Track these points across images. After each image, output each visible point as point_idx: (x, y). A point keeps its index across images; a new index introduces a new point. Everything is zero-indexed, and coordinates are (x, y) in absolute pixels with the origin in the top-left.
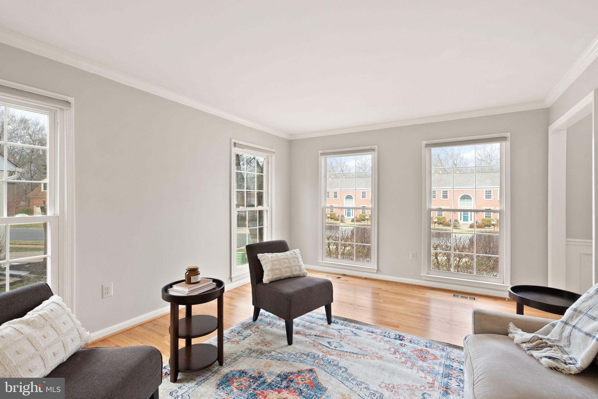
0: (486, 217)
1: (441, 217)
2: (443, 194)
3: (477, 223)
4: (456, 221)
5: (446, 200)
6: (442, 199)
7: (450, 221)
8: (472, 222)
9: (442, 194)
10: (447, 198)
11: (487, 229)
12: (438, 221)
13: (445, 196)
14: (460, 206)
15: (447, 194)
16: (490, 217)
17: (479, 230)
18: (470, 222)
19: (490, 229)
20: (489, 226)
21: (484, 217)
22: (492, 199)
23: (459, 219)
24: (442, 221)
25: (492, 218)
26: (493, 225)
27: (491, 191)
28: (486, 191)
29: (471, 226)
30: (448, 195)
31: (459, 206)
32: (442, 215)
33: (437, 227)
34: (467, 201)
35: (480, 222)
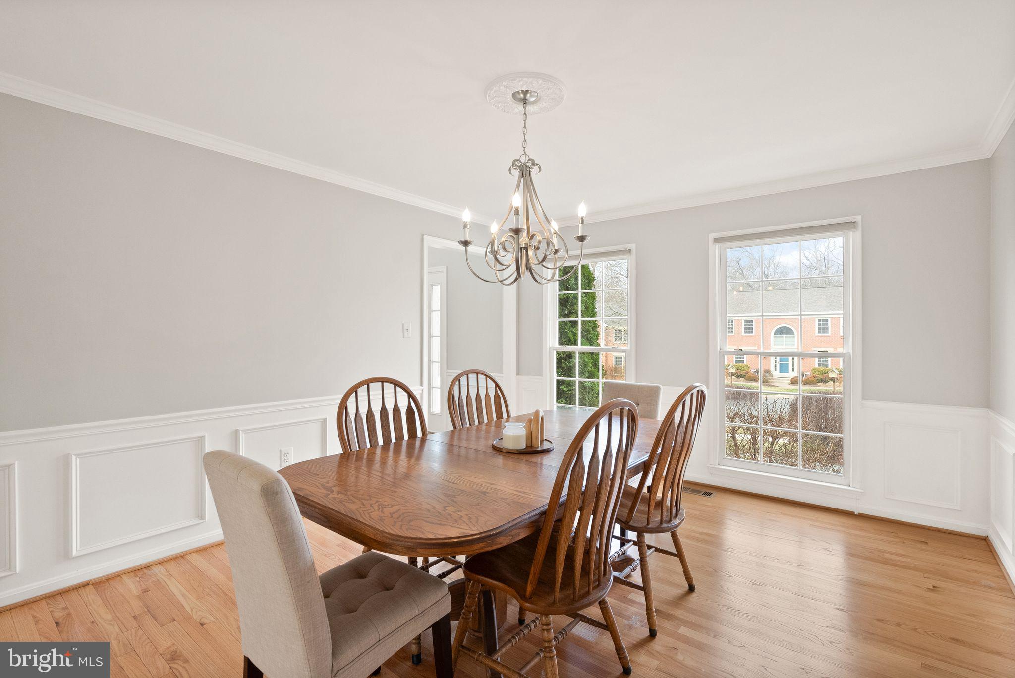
0: (819, 365)
1: (741, 364)
2: (745, 325)
3: (803, 375)
4: (768, 371)
5: (750, 336)
6: (743, 334)
8: (795, 374)
9: (743, 327)
10: (752, 332)
11: (821, 387)
12: (736, 373)
13: (749, 330)
14: (774, 345)
15: (752, 325)
16: (827, 365)
17: (807, 387)
18: (792, 374)
19: (826, 386)
20: (825, 381)
21: (817, 366)
22: (829, 334)
23: (772, 368)
24: (743, 372)
25: (829, 367)
26: (832, 379)
27: (827, 320)
28: (819, 320)
29: (794, 382)
30: (754, 326)
31: (772, 346)
32: (743, 362)
33: (735, 383)
34: (786, 338)
35: (808, 374)
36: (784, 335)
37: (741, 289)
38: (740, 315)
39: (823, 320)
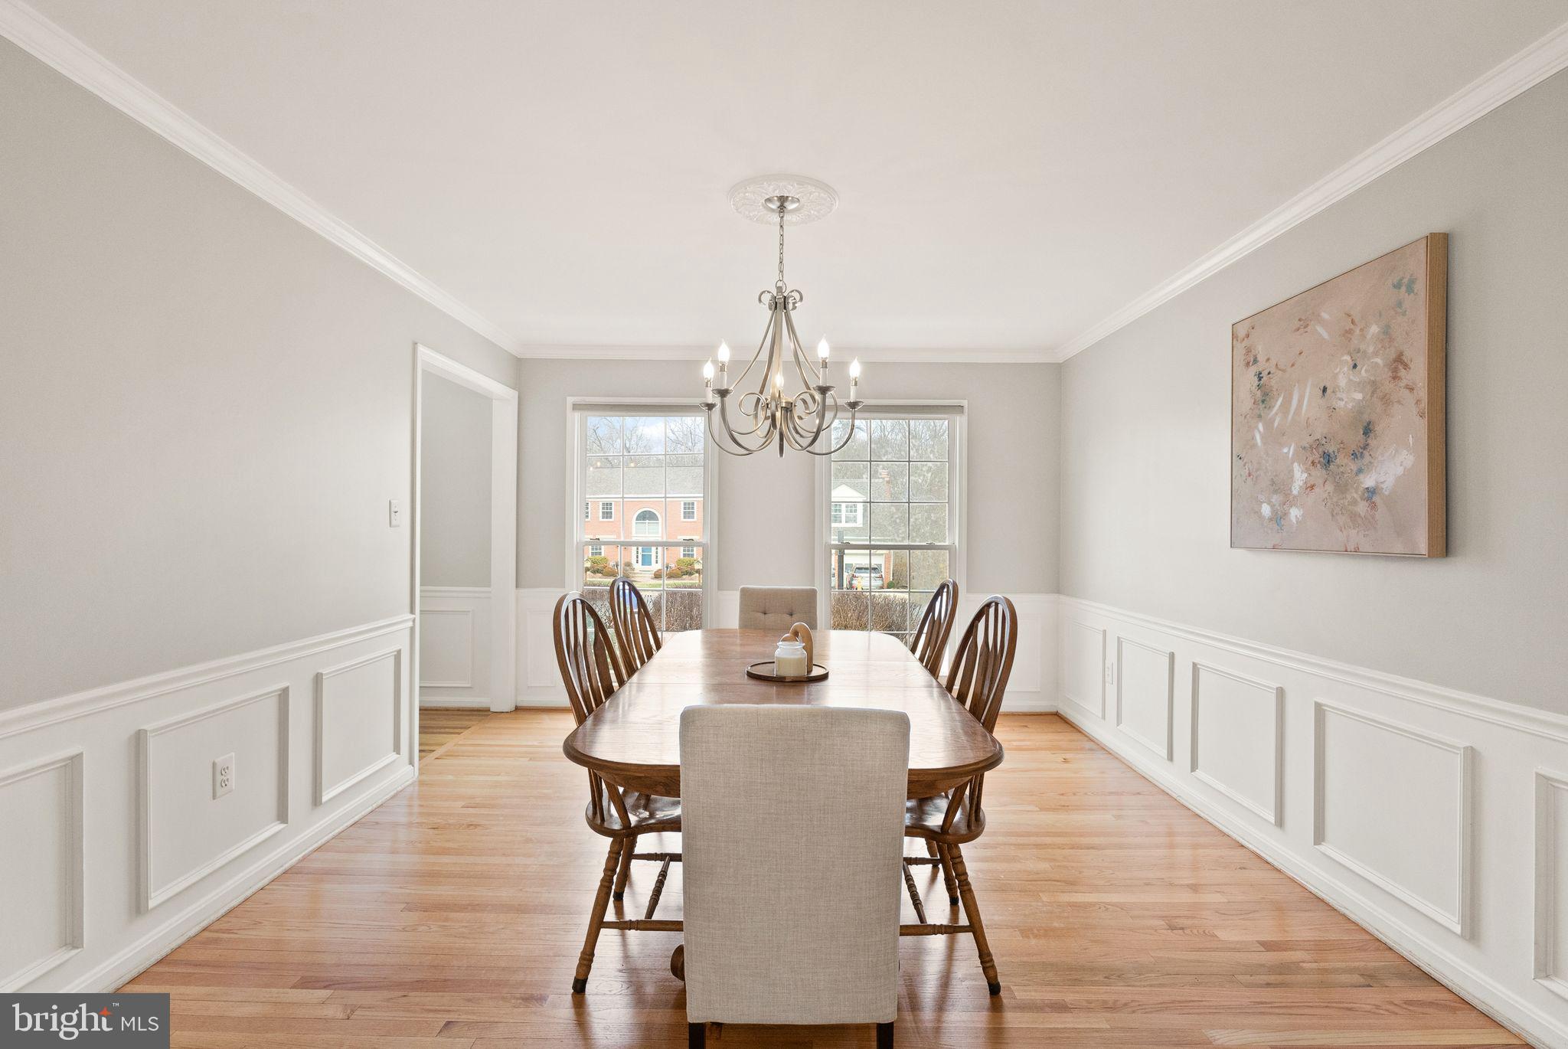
0: (684, 555)
1: (598, 557)
2: (603, 508)
3: (667, 568)
4: (629, 564)
5: (609, 522)
6: (601, 519)
7: (617, 566)
8: (659, 566)
9: (601, 511)
10: (611, 517)
11: (686, 580)
12: (592, 567)
13: (607, 515)
14: (636, 533)
15: (611, 509)
16: (692, 555)
17: (672, 582)
18: (655, 567)
19: (691, 579)
20: (691, 574)
21: (682, 557)
22: (695, 520)
23: (634, 561)
24: (599, 567)
25: (695, 557)
26: (698, 571)
27: (693, 504)
28: (685, 504)
29: (658, 576)
30: (613, 511)
31: (634, 534)
32: (600, 553)
33: (591, 579)
34: (649, 524)
35: (673, 565)
36: (647, 521)
37: (599, 464)
38: (598, 496)
39: (689, 504)
